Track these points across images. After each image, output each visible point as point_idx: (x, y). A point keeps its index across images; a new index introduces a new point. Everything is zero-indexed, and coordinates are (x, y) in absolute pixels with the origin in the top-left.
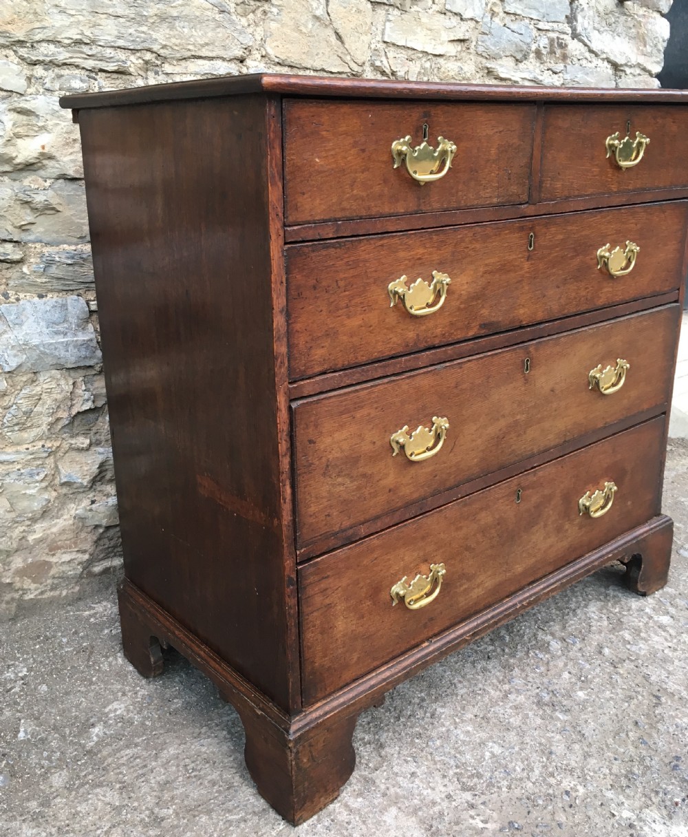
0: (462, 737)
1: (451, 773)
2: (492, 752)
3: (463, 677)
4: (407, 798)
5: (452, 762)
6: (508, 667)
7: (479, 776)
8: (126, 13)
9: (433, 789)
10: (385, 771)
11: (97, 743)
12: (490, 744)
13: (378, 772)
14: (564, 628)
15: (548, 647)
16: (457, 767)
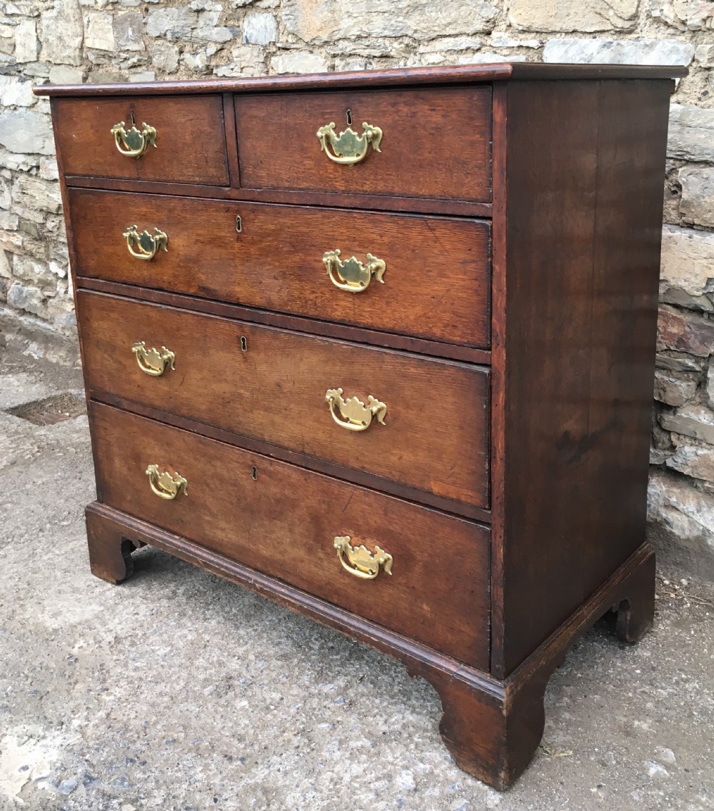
0: (179, 634)
1: (138, 632)
2: (159, 650)
4: (112, 613)
5: (149, 632)
7: (133, 645)
8: (389, 9)
9: (120, 623)
10: (142, 602)
12: (169, 649)
13: (141, 599)
14: (364, 695)
15: (323, 683)
16: (144, 634)
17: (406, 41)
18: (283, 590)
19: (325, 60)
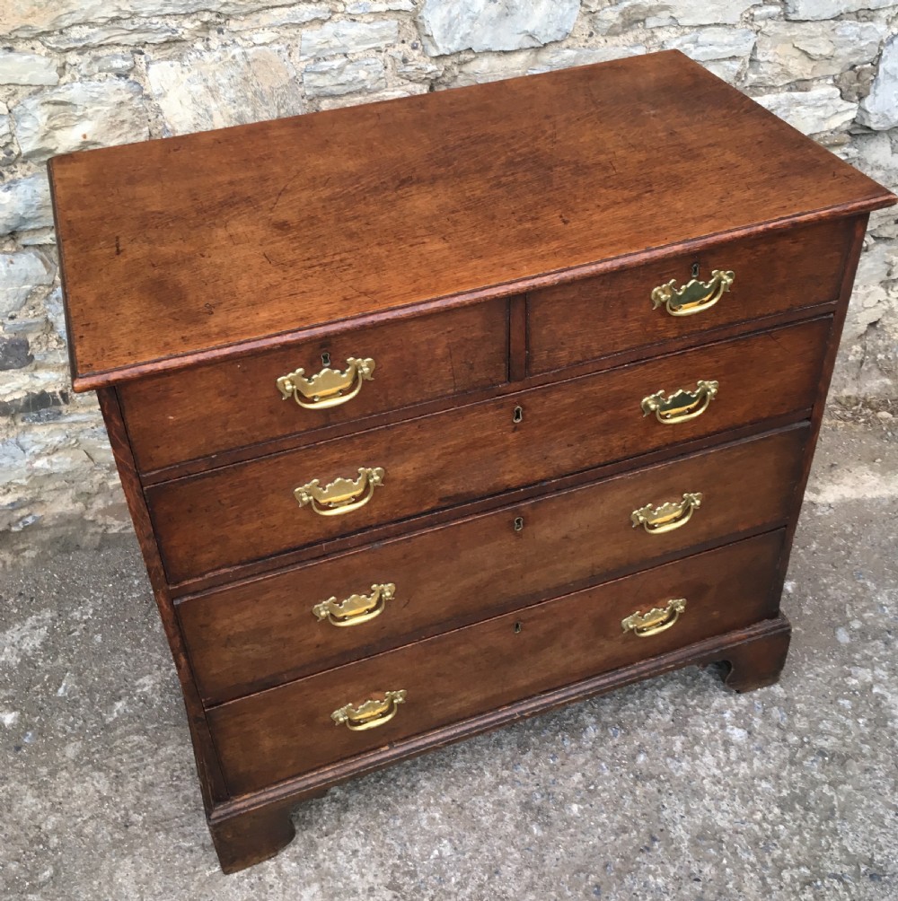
0: (424, 823)
1: (391, 862)
2: (440, 852)
3: (470, 747)
4: (333, 877)
5: (398, 851)
6: (523, 746)
7: (413, 875)
9: (363, 875)
10: (332, 839)
11: (116, 719)
12: (445, 842)
13: (326, 838)
14: (616, 711)
15: (582, 733)
16: (400, 857)
17: (207, 17)
18: (557, 697)
19: (48, 60)
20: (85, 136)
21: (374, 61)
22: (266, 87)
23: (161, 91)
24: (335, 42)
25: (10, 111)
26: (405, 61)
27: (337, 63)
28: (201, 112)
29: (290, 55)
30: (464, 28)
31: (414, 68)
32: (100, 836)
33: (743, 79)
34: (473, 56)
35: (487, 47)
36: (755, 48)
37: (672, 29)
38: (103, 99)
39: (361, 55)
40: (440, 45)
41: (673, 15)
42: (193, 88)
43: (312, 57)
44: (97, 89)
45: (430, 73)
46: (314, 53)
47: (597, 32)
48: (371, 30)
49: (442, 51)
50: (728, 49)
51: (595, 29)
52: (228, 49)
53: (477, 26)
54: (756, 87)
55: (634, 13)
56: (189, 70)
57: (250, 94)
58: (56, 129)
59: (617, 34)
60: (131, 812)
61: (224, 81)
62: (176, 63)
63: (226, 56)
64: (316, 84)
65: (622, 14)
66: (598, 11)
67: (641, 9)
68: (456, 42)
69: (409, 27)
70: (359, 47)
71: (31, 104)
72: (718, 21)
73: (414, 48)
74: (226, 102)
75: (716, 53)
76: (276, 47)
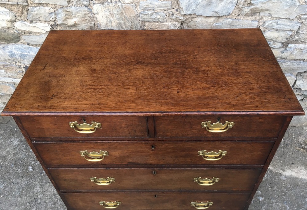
20: (75, 22)
21: (162, 13)
22: (128, 16)
23: (97, 12)
24: (150, 6)
25: (55, 12)
26: (173, 14)
27: (150, 12)
28: (108, 20)
29: (136, 7)
30: (194, 7)
31: (175, 17)
32: (49, 204)
33: (293, 38)
34: (196, 16)
35: (201, 14)
36: (299, 28)
37: (270, 17)
38: (80, 12)
39: (159, 11)
40: (184, 11)
41: (270, 13)
42: (106, 13)
43: (143, 9)
44: (79, 9)
45: (181, 19)
46: (144, 8)
47: (242, 14)
48: (163, 4)
49: (185, 14)
50: (289, 27)
51: (241, 13)
52: (117, 3)
53: (198, 7)
54: (297, 41)
55: (256, 10)
56: (105, 8)
57: (123, 17)
58: (68, 19)
59: (249, 16)
60: (58, 200)
61: (116, 12)
62: (101, 5)
63: (116, 5)
64: (144, 17)
65: (251, 10)
66: (243, 8)
67: (258, 9)
68: (190, 11)
69: (175, 4)
70: (158, 8)
71: (60, 11)
72: (287, 17)
73: (177, 11)
74: (116, 19)
75: (284, 28)
76: (132, 5)
